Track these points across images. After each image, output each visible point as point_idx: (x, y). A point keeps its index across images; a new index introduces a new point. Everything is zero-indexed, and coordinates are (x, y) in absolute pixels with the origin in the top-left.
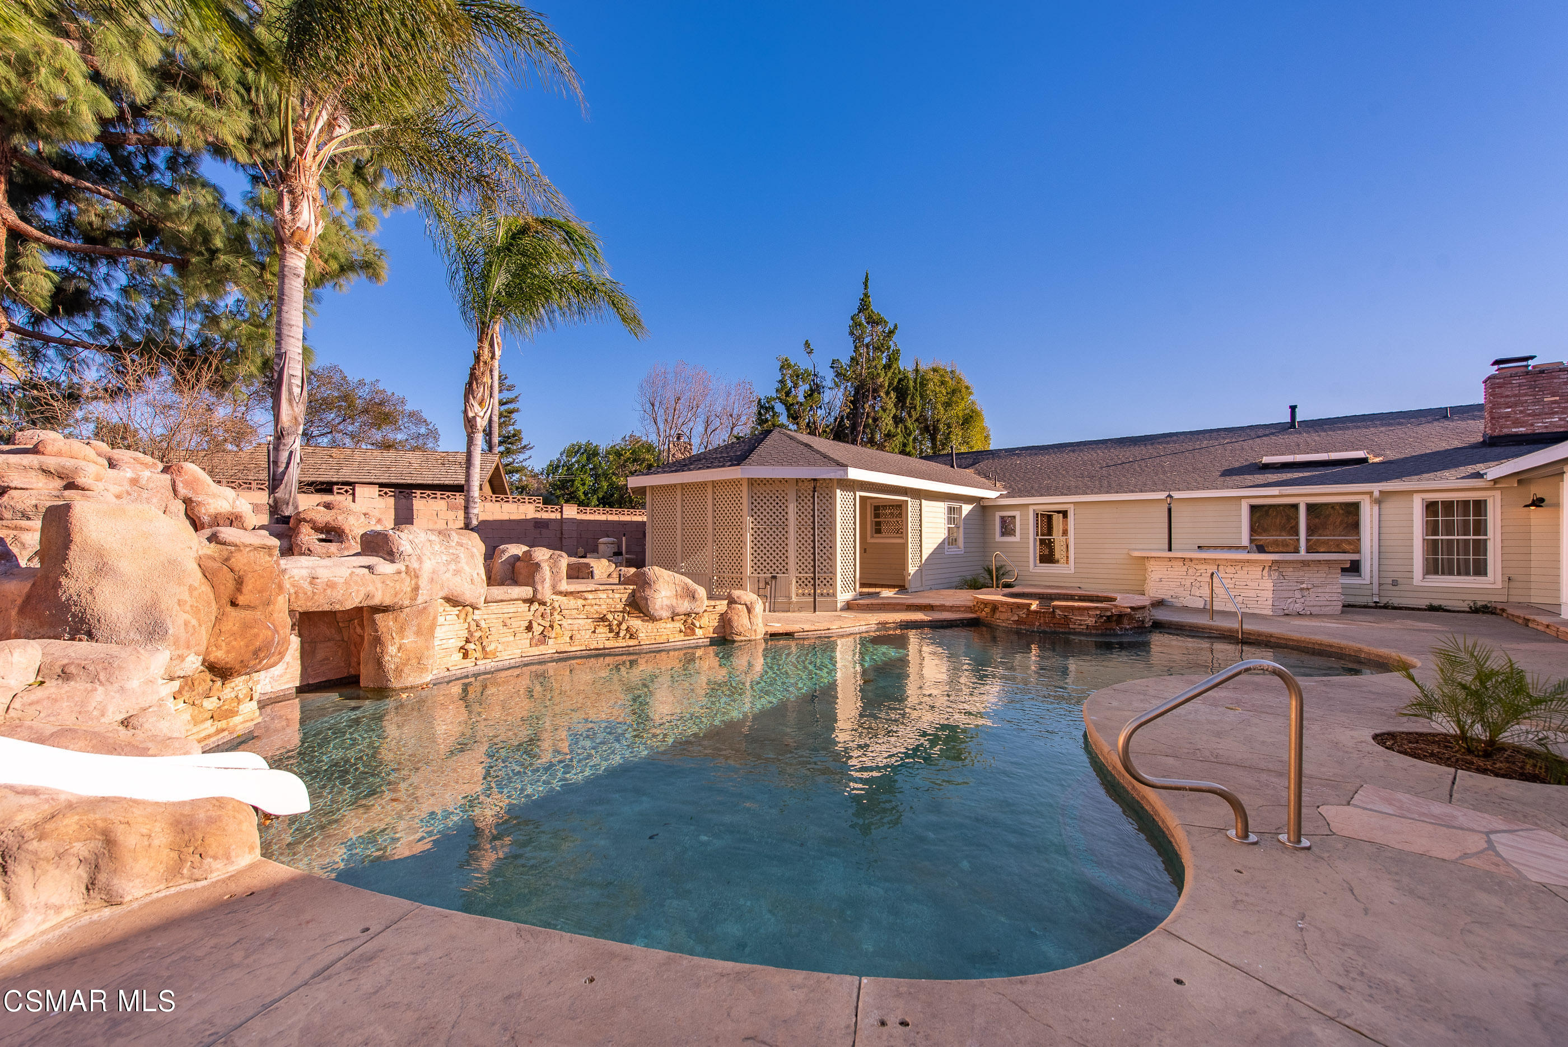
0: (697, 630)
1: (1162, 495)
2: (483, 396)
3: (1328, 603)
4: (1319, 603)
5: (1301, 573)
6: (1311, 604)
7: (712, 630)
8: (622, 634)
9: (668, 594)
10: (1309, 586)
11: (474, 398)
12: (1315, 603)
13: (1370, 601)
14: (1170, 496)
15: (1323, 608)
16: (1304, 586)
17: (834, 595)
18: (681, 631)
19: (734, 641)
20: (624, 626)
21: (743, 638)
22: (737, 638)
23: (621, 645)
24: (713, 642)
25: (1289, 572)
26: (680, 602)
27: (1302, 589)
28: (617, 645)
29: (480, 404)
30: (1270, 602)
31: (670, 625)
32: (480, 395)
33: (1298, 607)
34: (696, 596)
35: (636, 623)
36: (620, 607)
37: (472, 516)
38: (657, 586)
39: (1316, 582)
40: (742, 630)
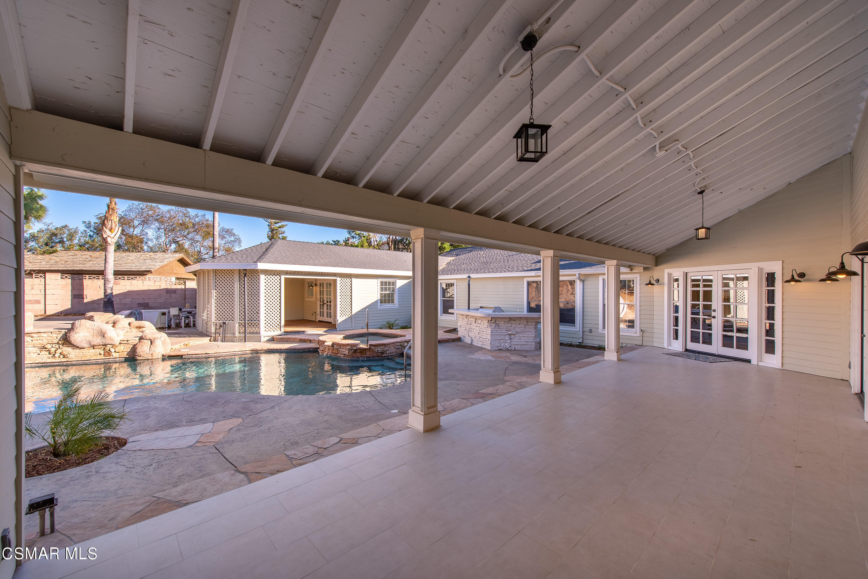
0: (113, 354)
1: (465, 276)
2: (111, 226)
3: (526, 343)
4: (520, 343)
5: (509, 325)
6: (515, 343)
7: (126, 353)
8: (57, 355)
9: (86, 334)
10: (514, 333)
11: (106, 228)
12: (518, 343)
13: (576, 341)
14: (469, 277)
15: (523, 346)
16: (510, 332)
17: (259, 333)
18: (100, 354)
19: (137, 360)
20: (59, 351)
21: (142, 358)
22: (138, 358)
23: (57, 361)
24: (126, 360)
25: (502, 324)
26: (95, 337)
27: (510, 335)
28: (54, 361)
29: (111, 230)
30: (489, 342)
31: (92, 351)
32: (109, 226)
33: (507, 345)
34: (106, 335)
35: (67, 350)
36: (56, 341)
37: (107, 288)
38: (78, 330)
39: (518, 330)
40: (142, 354)
